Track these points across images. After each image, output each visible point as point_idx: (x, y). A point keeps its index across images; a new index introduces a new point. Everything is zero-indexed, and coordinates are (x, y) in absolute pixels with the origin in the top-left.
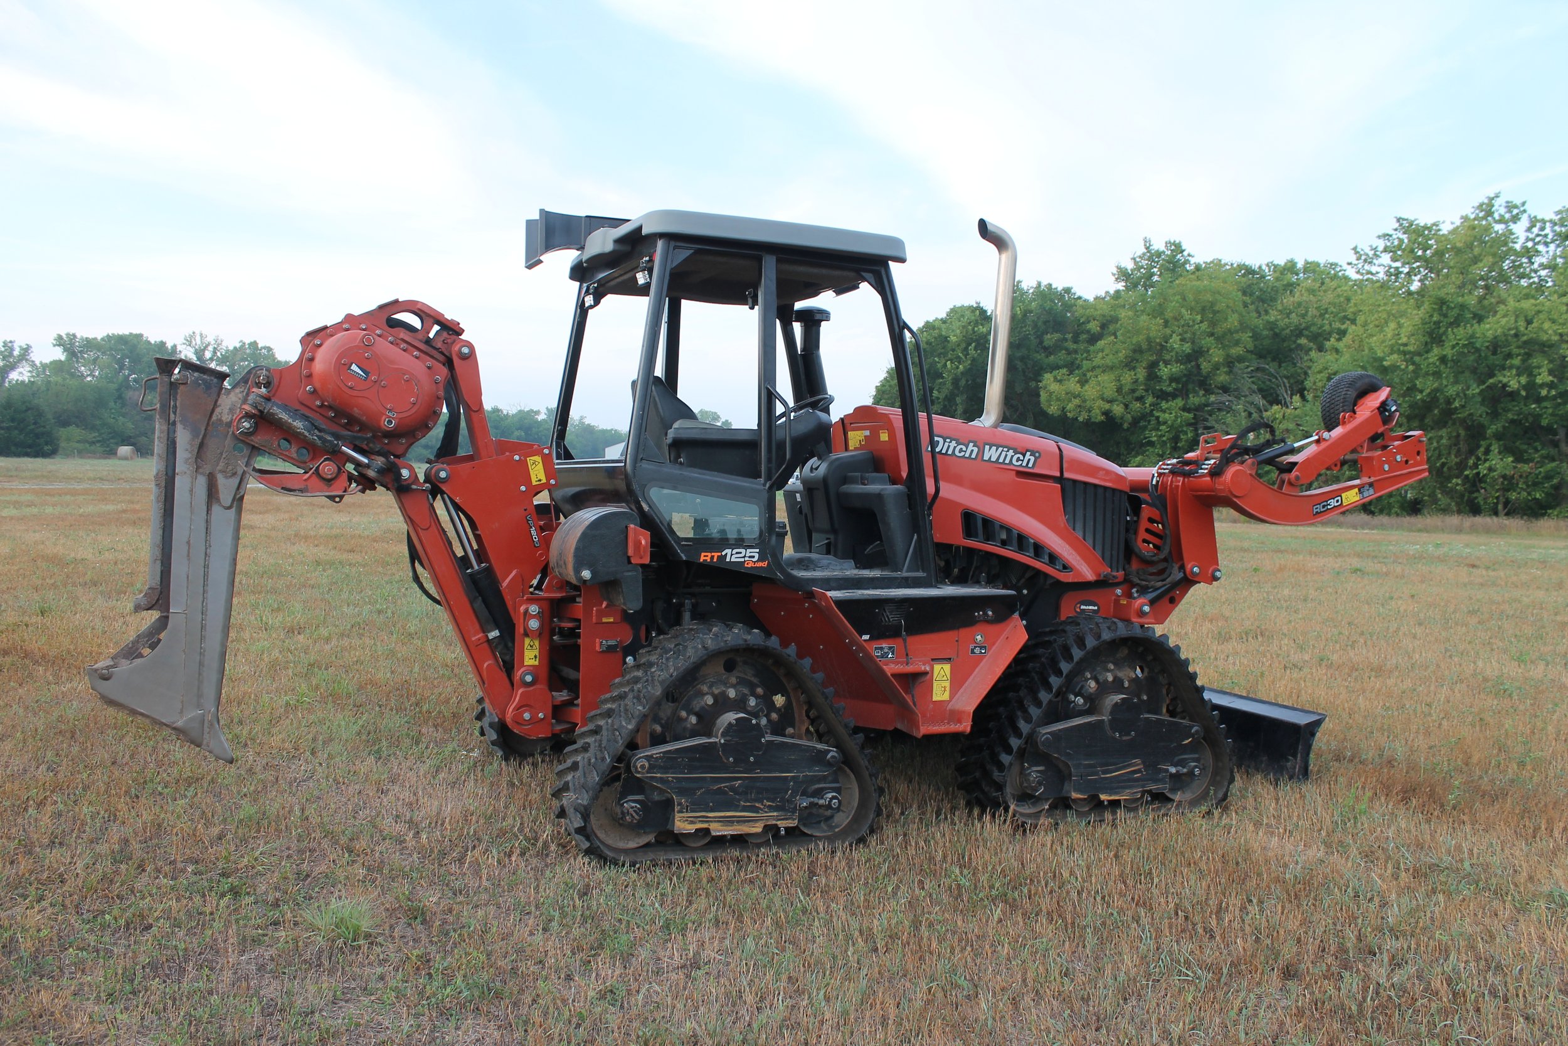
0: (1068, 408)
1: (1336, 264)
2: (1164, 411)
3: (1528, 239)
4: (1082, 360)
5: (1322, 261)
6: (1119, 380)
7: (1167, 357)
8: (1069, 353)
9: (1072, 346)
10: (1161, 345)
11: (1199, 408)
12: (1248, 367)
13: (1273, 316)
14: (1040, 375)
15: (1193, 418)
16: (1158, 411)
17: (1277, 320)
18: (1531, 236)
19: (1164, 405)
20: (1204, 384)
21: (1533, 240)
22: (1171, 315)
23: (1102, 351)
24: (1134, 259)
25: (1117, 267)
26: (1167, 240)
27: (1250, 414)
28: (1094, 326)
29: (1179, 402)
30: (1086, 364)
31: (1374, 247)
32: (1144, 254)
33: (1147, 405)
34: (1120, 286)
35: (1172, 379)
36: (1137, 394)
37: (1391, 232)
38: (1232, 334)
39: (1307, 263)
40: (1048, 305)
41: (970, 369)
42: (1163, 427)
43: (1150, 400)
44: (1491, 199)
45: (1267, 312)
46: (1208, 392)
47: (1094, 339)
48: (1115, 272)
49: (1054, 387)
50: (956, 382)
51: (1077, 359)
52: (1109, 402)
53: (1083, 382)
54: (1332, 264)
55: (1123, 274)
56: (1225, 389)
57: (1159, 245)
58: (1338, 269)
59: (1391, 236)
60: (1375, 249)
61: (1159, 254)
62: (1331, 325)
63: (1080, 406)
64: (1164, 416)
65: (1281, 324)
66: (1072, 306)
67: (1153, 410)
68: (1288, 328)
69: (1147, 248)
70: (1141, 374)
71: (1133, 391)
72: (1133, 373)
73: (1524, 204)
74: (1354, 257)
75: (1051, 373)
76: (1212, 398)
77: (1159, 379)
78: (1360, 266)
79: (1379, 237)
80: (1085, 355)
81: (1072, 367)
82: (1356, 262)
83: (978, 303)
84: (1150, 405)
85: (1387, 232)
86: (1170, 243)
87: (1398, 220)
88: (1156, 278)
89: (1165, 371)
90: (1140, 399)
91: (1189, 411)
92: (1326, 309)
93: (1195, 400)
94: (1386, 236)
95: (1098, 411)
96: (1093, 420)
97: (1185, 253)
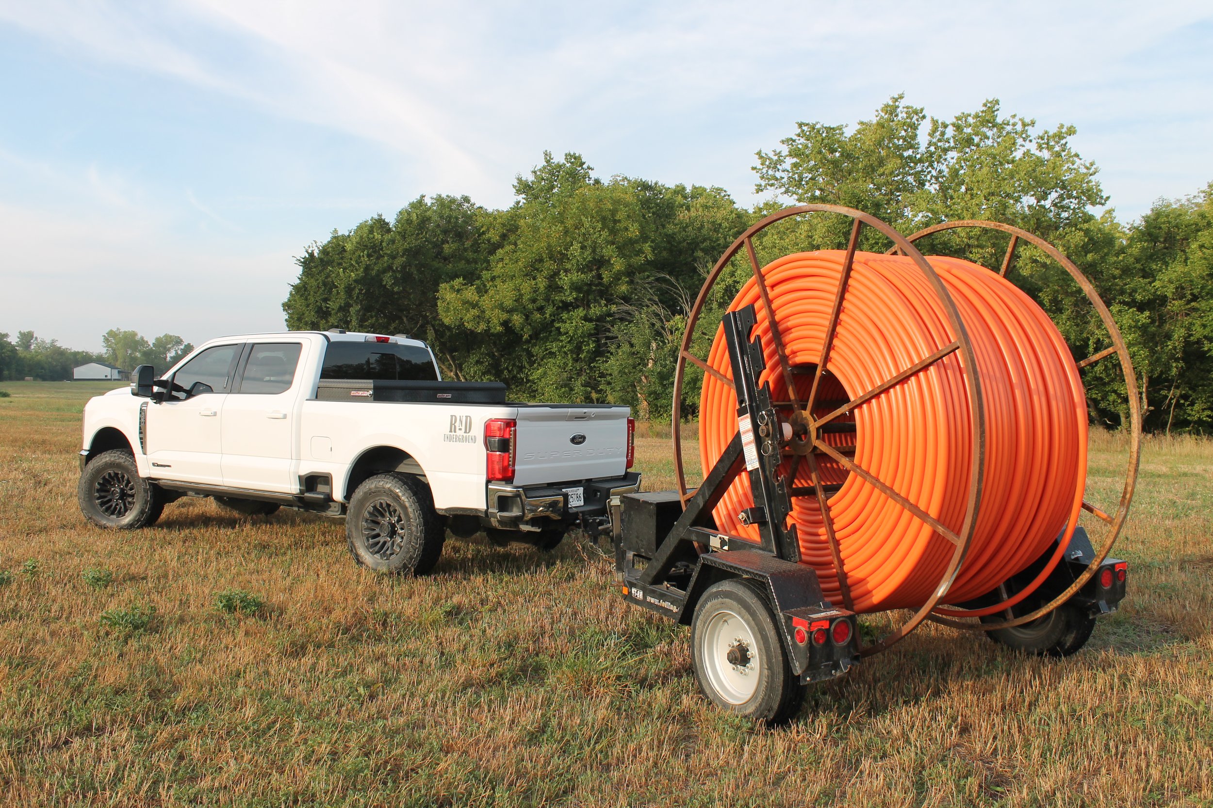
0: (466, 318)
1: (721, 190)
2: (564, 322)
3: (930, 144)
4: (482, 270)
5: (708, 186)
6: (519, 290)
7: (568, 266)
8: (468, 262)
9: (470, 255)
10: (561, 254)
11: (600, 319)
12: (648, 277)
13: (670, 228)
14: (438, 285)
15: (595, 329)
16: (558, 322)
17: (674, 234)
18: (934, 140)
19: (565, 316)
20: (605, 293)
21: (935, 144)
22: (571, 222)
23: (502, 259)
24: (535, 172)
25: (518, 179)
26: (567, 152)
27: (653, 325)
28: (493, 236)
29: (581, 312)
30: (486, 275)
31: (778, 151)
32: (544, 167)
33: (548, 316)
34: (521, 198)
35: (575, 287)
36: (538, 304)
37: (795, 137)
38: (632, 244)
39: (694, 188)
40: (446, 212)
41: (363, 278)
42: (563, 338)
43: (549, 311)
44: (896, 100)
45: (664, 226)
46: (610, 301)
47: (494, 248)
48: (516, 184)
49: (450, 296)
50: (349, 290)
51: (476, 269)
52: (508, 312)
53: (482, 291)
54: (718, 189)
55: (524, 187)
56: (626, 299)
57: (559, 158)
58: (723, 194)
59: (794, 141)
60: (779, 154)
61: (560, 166)
62: (725, 239)
63: (478, 316)
64: (563, 327)
65: (679, 237)
66: (470, 217)
67: (553, 321)
68: (685, 240)
69: (548, 161)
70: (542, 283)
71: (534, 301)
72: (533, 282)
73: (922, 110)
74: (759, 161)
75: (447, 282)
76: (614, 308)
77: (559, 289)
78: (764, 171)
79: (783, 142)
80: (485, 265)
81: (470, 277)
82: (761, 167)
83: (380, 216)
84: (550, 315)
85: (790, 136)
86: (570, 154)
87: (800, 125)
88: (555, 190)
89: (565, 280)
90: (541, 309)
91: (590, 320)
92: (720, 225)
93: (595, 310)
94: (789, 141)
95: (496, 321)
96: (492, 331)
97: (585, 166)
